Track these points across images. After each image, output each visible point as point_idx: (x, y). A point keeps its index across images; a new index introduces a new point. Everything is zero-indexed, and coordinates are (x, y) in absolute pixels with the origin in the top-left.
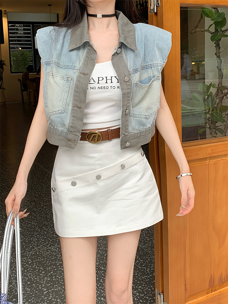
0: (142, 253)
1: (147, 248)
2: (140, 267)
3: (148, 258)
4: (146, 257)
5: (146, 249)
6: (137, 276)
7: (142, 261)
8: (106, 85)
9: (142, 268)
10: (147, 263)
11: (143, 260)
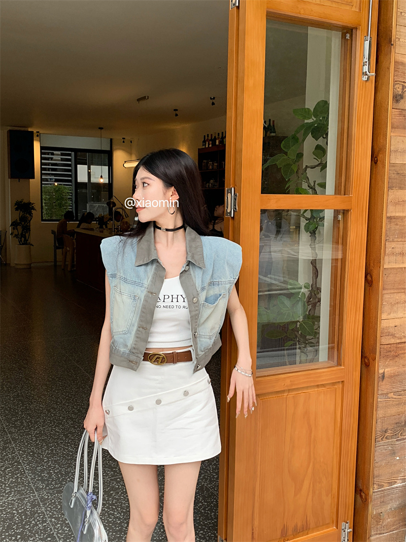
0: (206, 494)
1: (213, 488)
2: (203, 511)
3: (213, 501)
4: (211, 499)
5: (211, 489)
6: (198, 520)
7: (206, 504)
8: (172, 304)
9: (205, 513)
10: (211, 506)
11: (207, 502)
